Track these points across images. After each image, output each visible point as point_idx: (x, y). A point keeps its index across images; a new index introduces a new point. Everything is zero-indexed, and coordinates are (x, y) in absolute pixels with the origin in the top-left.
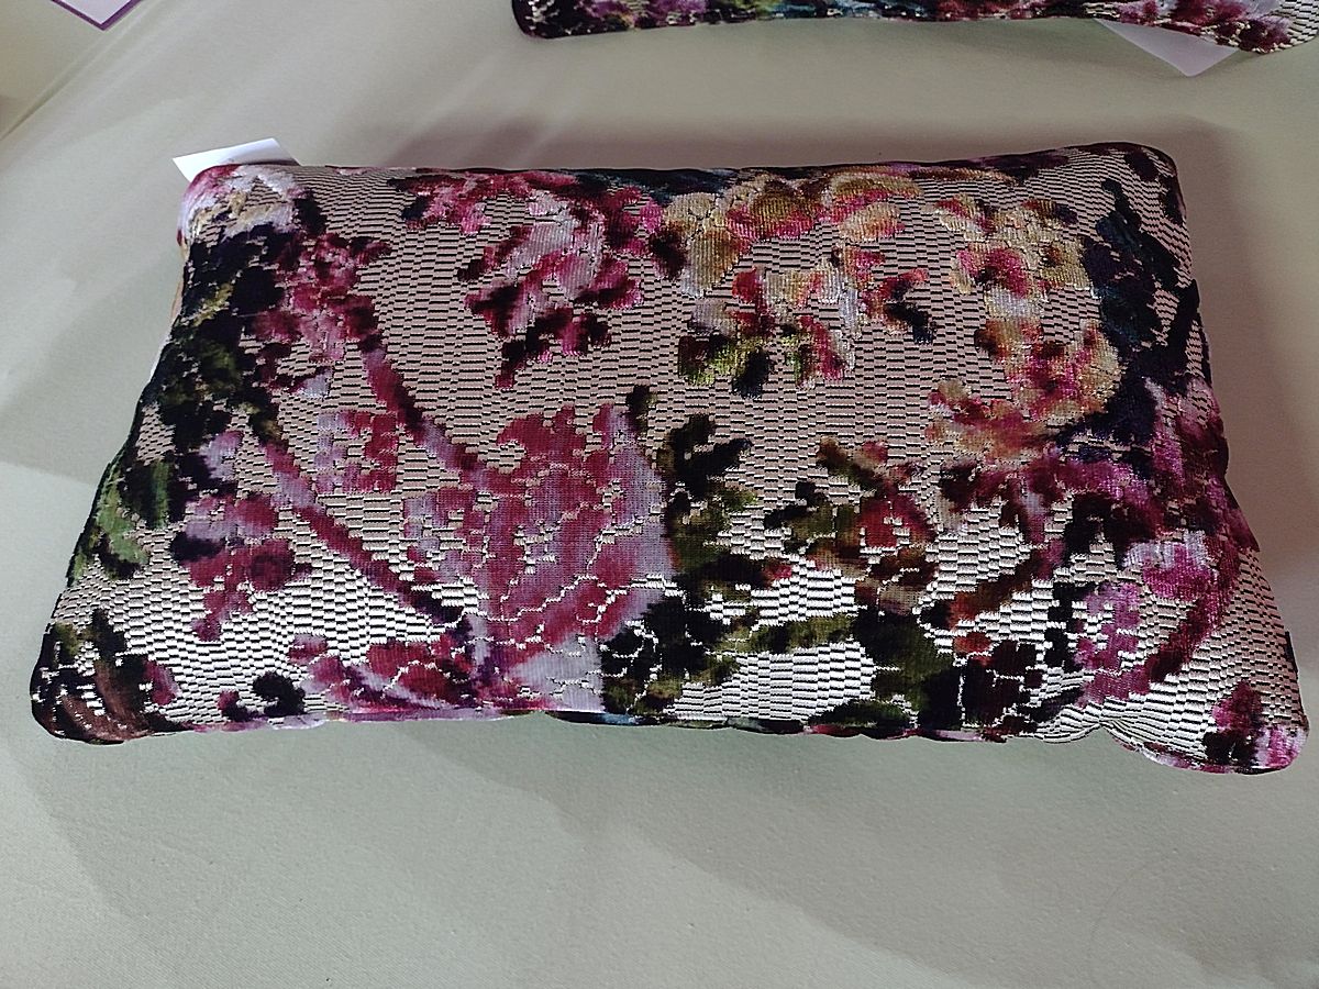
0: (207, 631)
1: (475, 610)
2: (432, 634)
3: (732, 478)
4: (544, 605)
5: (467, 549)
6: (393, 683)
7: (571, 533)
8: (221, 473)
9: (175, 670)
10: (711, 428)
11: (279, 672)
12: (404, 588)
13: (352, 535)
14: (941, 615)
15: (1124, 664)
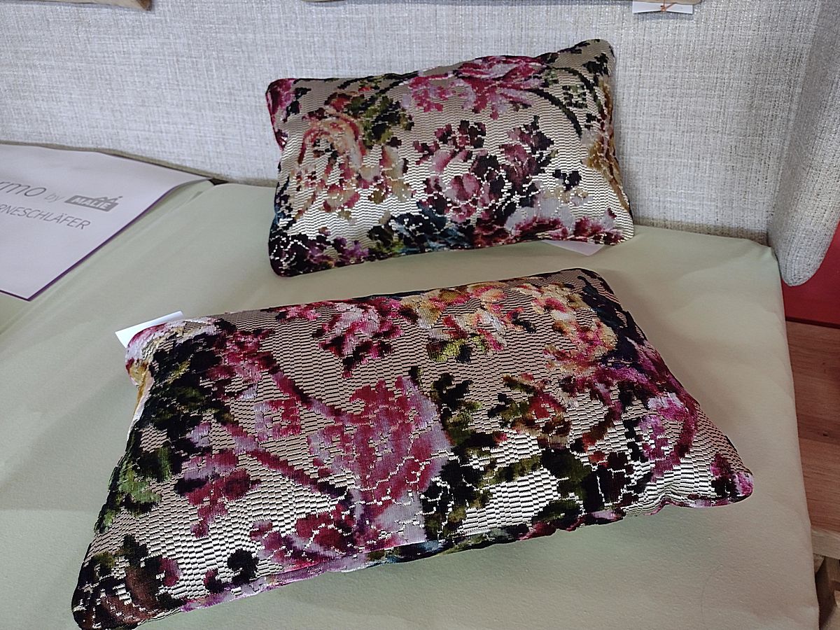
0: (200, 531)
1: (354, 486)
2: (331, 506)
3: (467, 398)
4: (389, 477)
5: (345, 454)
6: (310, 543)
7: (396, 435)
8: (203, 444)
9: (179, 561)
10: (451, 378)
11: (244, 549)
12: (314, 482)
13: (281, 459)
14: (579, 446)
15: (666, 453)
